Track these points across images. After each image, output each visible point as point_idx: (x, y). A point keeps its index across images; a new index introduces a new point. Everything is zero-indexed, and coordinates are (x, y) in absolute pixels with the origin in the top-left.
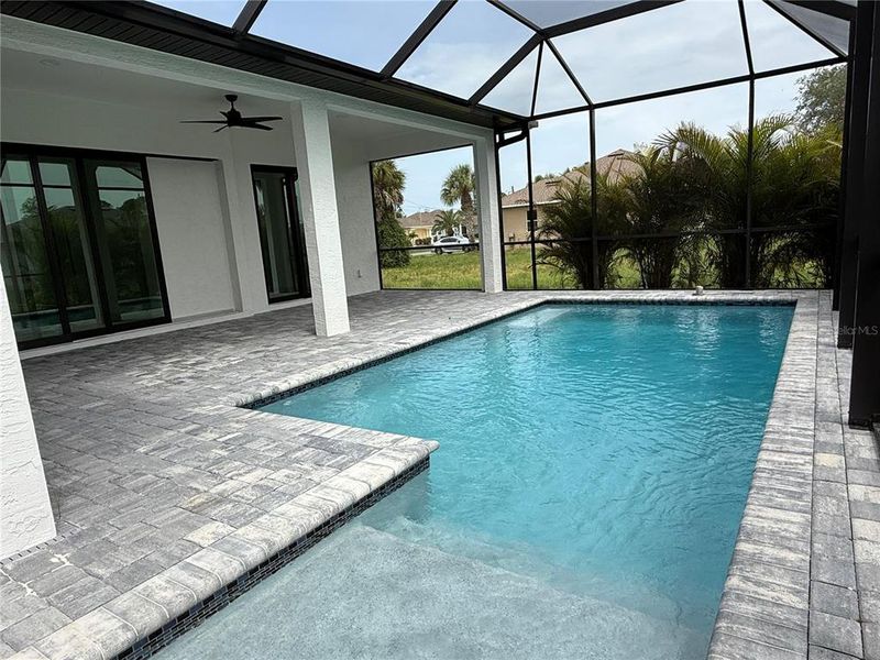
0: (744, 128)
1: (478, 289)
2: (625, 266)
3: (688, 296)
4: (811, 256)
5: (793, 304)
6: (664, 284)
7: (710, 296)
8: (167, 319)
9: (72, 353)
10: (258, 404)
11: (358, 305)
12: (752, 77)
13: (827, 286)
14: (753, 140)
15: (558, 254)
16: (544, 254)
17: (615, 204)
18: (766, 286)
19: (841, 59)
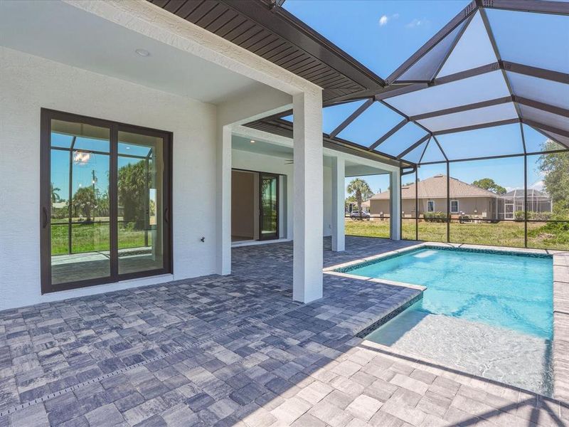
12: (525, 155)
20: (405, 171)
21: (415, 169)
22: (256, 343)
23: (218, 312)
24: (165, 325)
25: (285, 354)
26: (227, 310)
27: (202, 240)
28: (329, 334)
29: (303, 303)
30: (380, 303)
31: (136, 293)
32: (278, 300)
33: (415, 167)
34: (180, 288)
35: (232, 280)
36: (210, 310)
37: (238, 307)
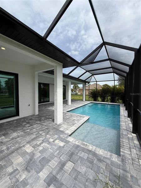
0: (113, 85)
1: (82, 100)
2: (99, 99)
3: (107, 103)
4: (121, 100)
5: (120, 105)
6: (104, 101)
7: (110, 103)
8: (49, 102)
9: (41, 105)
10: (68, 112)
11: (72, 100)
12: (114, 80)
13: (123, 103)
14: (114, 86)
15: (91, 97)
16: (90, 97)
17: (99, 92)
18: (116, 103)
19: (124, 80)
20: (86, 83)
21: (89, 83)
22: (40, 142)
23: (31, 130)
24: (11, 138)
25: (48, 146)
26: (34, 129)
27: (29, 105)
28: (63, 136)
29: (57, 124)
30: (78, 123)
31: (5, 124)
32: (50, 124)
33: (89, 82)
34: (21, 121)
35: (38, 116)
36: (28, 129)
37: (37, 127)
